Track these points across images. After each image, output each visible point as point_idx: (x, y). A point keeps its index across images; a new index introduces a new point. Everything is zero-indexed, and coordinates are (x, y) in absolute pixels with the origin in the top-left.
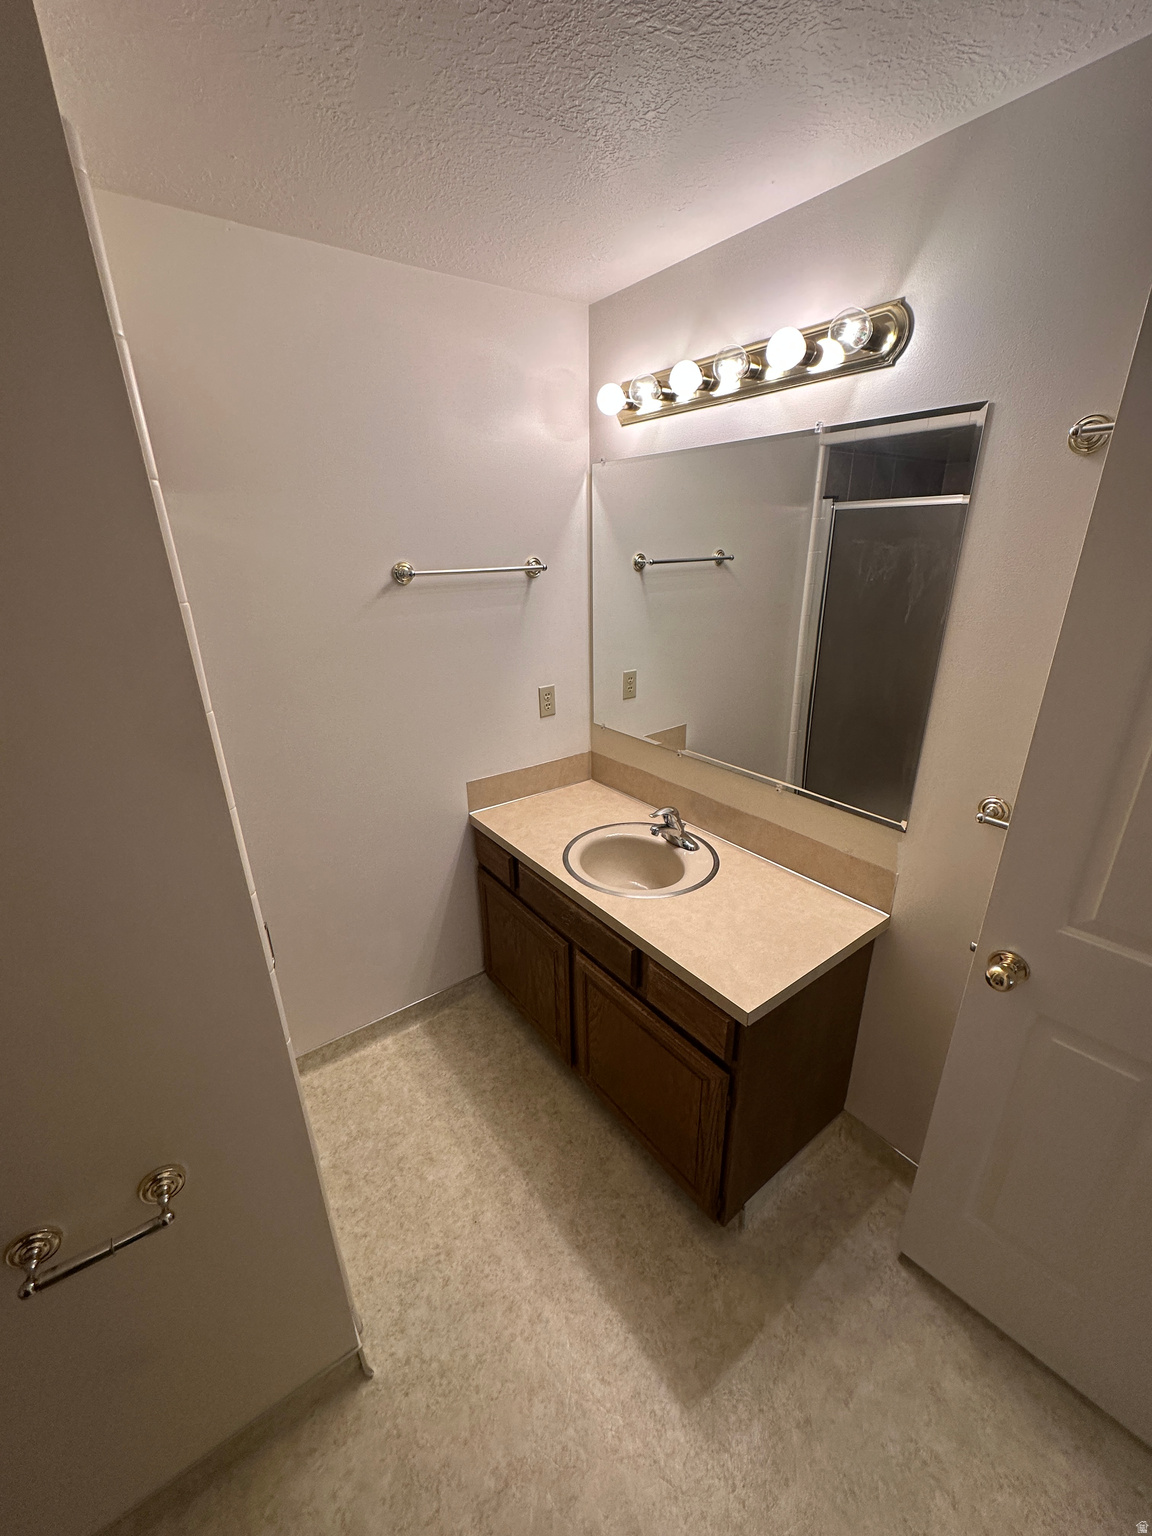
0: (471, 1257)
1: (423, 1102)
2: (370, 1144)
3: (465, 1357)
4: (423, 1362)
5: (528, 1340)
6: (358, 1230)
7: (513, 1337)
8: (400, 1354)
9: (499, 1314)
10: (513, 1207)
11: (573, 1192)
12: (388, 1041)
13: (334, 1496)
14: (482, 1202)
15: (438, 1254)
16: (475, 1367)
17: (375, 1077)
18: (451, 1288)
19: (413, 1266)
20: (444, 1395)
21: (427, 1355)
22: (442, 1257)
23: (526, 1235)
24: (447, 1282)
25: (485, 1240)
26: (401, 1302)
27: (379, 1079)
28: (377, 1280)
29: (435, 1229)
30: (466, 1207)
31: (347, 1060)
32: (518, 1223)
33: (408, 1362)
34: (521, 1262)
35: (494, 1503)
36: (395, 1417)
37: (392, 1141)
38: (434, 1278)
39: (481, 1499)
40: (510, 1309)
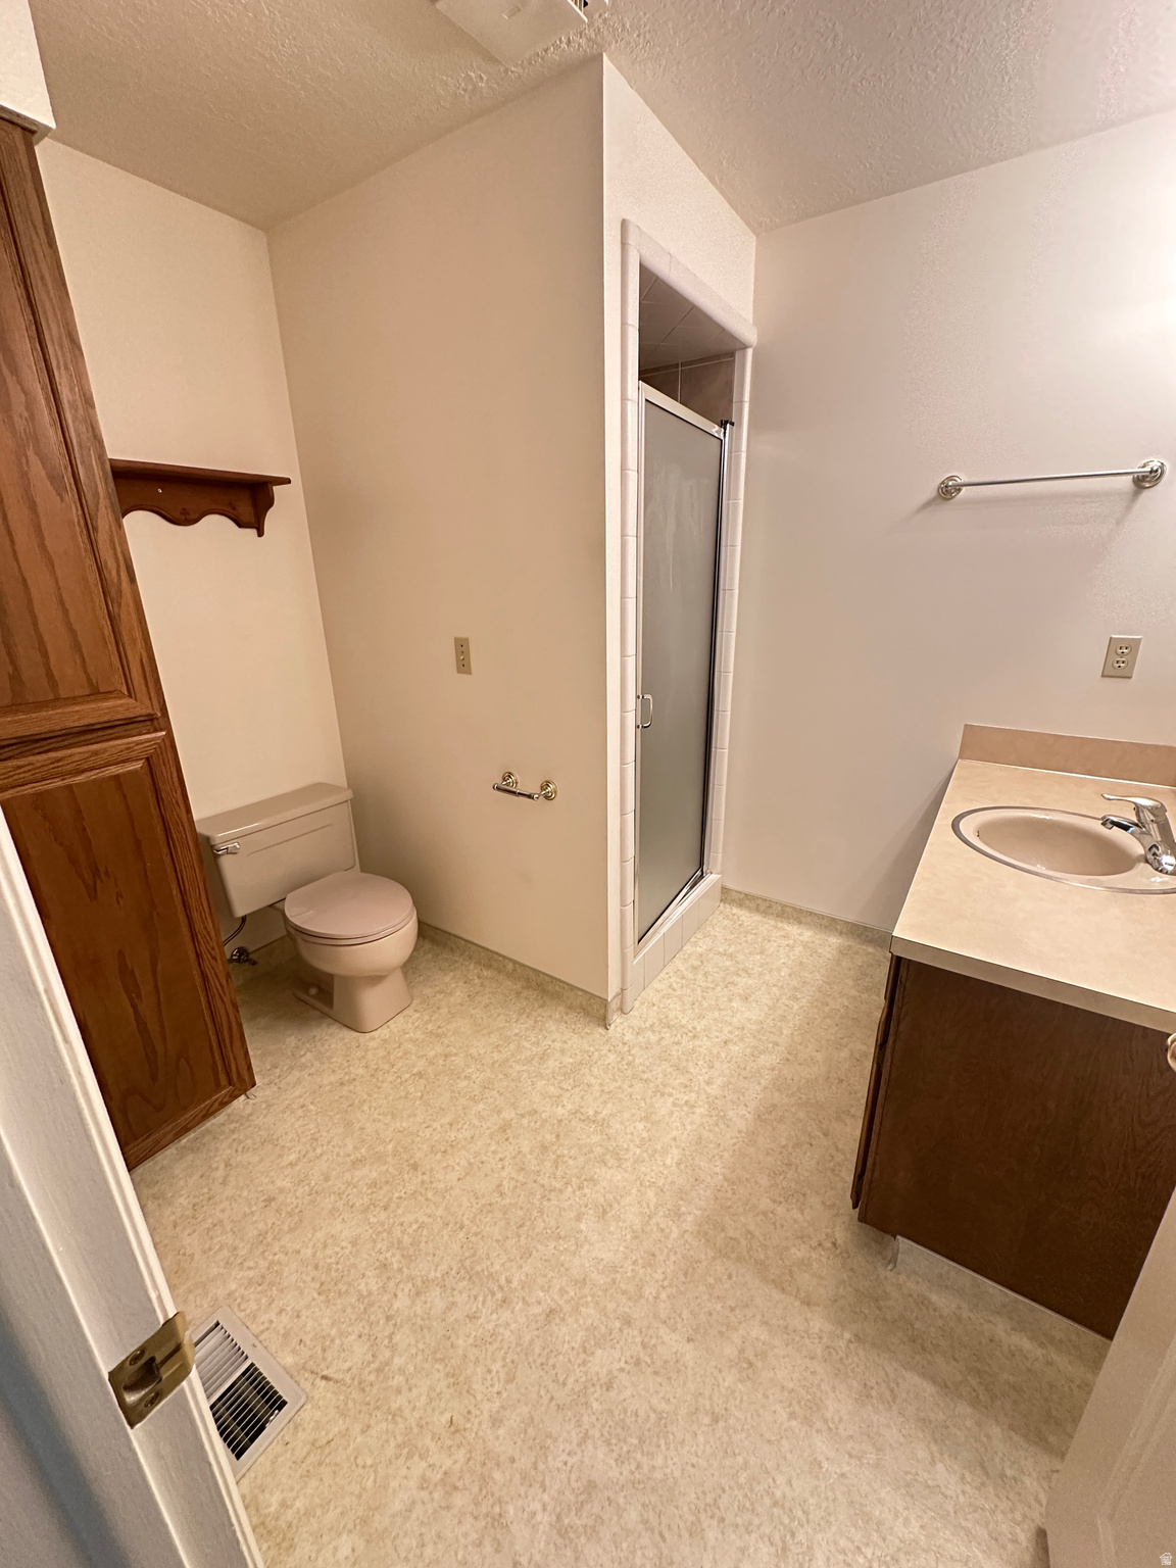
0: (702, 1050)
1: (783, 974)
2: (728, 963)
3: (644, 1072)
4: (629, 1051)
5: (674, 1105)
6: (675, 985)
7: (670, 1095)
8: (626, 1038)
9: (678, 1081)
10: (754, 1061)
11: (800, 1098)
12: (808, 935)
13: (554, 1041)
14: (742, 1040)
15: (691, 1031)
16: (642, 1079)
17: (775, 941)
18: (677, 1047)
19: (676, 1021)
20: (619, 1069)
21: (633, 1052)
22: (690, 1034)
23: (740, 1077)
24: (678, 1043)
25: (718, 1053)
26: (651, 1026)
27: (775, 944)
28: (655, 1008)
29: (704, 1022)
30: (730, 1032)
31: (772, 922)
32: (745, 1069)
33: (624, 1044)
34: (719, 1082)
35: (583, 1118)
36: (597, 1050)
37: (740, 972)
38: (676, 1036)
39: (582, 1110)
40: (686, 1087)
